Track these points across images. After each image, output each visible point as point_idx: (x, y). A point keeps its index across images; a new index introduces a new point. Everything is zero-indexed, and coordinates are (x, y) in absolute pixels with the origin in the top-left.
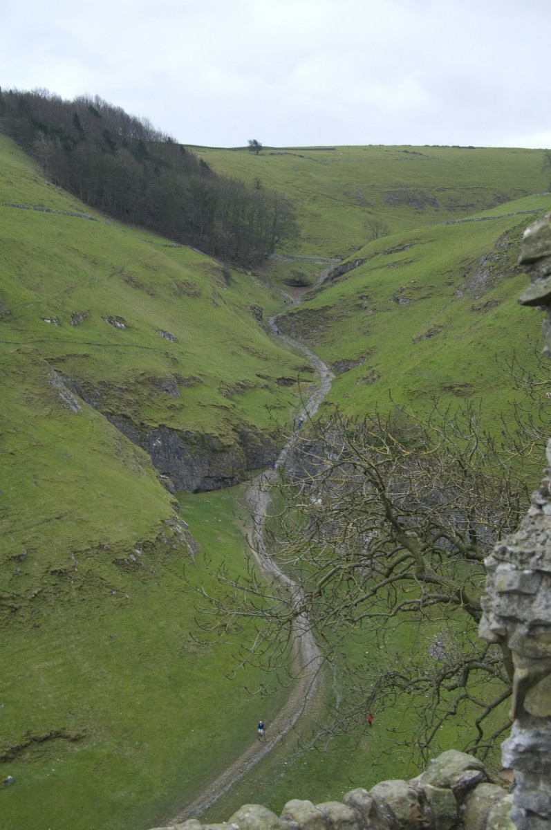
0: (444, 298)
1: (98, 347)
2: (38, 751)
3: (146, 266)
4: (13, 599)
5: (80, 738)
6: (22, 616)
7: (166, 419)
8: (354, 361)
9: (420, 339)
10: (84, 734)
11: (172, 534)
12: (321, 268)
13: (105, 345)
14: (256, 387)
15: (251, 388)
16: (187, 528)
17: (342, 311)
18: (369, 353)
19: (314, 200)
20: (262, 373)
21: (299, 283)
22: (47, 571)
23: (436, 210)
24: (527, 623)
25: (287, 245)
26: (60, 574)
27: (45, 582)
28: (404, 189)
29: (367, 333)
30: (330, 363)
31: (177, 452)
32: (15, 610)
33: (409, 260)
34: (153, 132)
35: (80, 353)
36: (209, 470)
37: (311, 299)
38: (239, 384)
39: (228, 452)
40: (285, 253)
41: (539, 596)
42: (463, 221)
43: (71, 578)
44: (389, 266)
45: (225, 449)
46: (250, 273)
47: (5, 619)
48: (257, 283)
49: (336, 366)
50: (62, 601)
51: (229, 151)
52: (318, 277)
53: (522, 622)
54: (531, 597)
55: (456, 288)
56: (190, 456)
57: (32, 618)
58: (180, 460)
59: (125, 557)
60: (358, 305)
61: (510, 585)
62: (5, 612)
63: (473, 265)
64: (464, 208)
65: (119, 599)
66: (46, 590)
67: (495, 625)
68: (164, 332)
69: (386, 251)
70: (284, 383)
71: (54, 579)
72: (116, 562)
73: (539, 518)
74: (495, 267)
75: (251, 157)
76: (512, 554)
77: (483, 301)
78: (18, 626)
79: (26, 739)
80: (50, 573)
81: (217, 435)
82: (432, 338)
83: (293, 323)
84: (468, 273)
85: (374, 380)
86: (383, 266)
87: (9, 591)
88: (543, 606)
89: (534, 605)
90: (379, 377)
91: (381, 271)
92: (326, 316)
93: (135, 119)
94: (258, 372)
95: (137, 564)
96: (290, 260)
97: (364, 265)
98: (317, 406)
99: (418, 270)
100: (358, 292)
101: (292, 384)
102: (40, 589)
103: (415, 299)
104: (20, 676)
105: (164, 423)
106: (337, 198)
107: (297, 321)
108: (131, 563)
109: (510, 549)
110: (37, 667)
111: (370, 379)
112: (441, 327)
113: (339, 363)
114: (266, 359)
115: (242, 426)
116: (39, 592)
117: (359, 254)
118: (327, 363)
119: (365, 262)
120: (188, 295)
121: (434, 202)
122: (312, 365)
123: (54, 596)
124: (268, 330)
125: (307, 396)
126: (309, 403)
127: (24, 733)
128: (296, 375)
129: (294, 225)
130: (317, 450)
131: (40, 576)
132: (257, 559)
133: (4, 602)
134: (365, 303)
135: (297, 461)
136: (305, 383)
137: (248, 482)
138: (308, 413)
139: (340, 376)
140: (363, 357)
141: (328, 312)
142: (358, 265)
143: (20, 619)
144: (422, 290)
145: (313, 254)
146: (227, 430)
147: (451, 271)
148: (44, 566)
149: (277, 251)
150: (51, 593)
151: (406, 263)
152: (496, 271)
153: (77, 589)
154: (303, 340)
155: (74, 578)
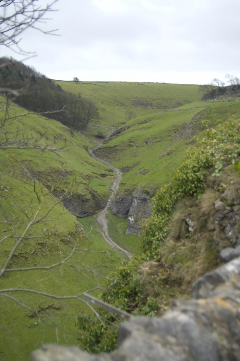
0: (167, 142)
1: (34, 157)
2: (44, 313)
3: (43, 127)
4: (25, 254)
5: (60, 308)
6: (29, 261)
7: (64, 187)
8: (131, 167)
9: (164, 156)
10: (61, 307)
11: (80, 230)
12: (108, 131)
13: (37, 157)
15: (91, 177)
16: (84, 228)
17: (123, 147)
18: (137, 164)
19: (103, 103)
20: (94, 172)
21: (100, 137)
22: (37, 243)
23: (152, 108)
25: (94, 121)
26: (42, 244)
27: (36, 247)
28: (139, 99)
29: (135, 156)
30: (120, 168)
31: (69, 201)
32: (26, 258)
33: (150, 127)
34: (36, 72)
35: (28, 159)
36: (81, 209)
37: (106, 143)
38: (87, 175)
39: (88, 202)
40: (93, 124)
42: (171, 111)
43: (46, 246)
44: (141, 129)
45: (87, 200)
46: (80, 132)
47: (23, 262)
48: (83, 137)
49: (123, 170)
50: (43, 255)
52: (107, 135)
55: (172, 137)
56: (74, 203)
57: (33, 262)
58: (70, 204)
59: (65, 238)
60: (129, 145)
62: (23, 259)
63: (179, 128)
64: (164, 108)
65: (65, 255)
66: (37, 251)
68: (56, 153)
69: (139, 123)
70: (102, 176)
71: (40, 247)
72: (62, 241)
74: (194, 127)
75: (75, 84)
77: (191, 140)
78: (28, 265)
79: (39, 309)
80: (38, 244)
81: (84, 194)
82: (170, 156)
83: (101, 152)
84: (177, 131)
85: (146, 173)
86: (139, 129)
87: (23, 250)
90: (148, 171)
91: (138, 131)
93: (29, 67)
94: (92, 171)
95: (70, 242)
96: (95, 127)
97: (130, 129)
98: (118, 185)
99: (154, 131)
100: (129, 140)
101: (105, 177)
102: (35, 250)
103: (155, 142)
104: (32, 284)
105: (63, 189)
106: (112, 102)
107: (103, 152)
108: (67, 241)
110: (38, 281)
111: (144, 172)
112: (173, 151)
113: (124, 168)
114: (94, 166)
115: (92, 191)
116: (35, 251)
117: (127, 125)
118: (118, 168)
119: (130, 128)
120: (61, 139)
121: (151, 105)
122: (112, 169)
123: (40, 253)
124: (91, 155)
125: (113, 181)
126: (114, 184)
127: (38, 306)
128: (107, 173)
129: (97, 113)
130: (127, 200)
131: (34, 245)
132: (109, 243)
133: (22, 255)
134: (133, 144)
135: (118, 205)
136: (111, 176)
137: (97, 214)
138: (115, 188)
139: (125, 173)
140: (135, 165)
141: (116, 148)
142: (127, 129)
143: (29, 262)
144: (157, 138)
145: (104, 125)
146: (87, 193)
147: (169, 131)
148: (35, 241)
149: (90, 123)
150: (39, 252)
151: (148, 128)
152: (195, 129)
153: (49, 251)
154: (106, 160)
155: (47, 246)
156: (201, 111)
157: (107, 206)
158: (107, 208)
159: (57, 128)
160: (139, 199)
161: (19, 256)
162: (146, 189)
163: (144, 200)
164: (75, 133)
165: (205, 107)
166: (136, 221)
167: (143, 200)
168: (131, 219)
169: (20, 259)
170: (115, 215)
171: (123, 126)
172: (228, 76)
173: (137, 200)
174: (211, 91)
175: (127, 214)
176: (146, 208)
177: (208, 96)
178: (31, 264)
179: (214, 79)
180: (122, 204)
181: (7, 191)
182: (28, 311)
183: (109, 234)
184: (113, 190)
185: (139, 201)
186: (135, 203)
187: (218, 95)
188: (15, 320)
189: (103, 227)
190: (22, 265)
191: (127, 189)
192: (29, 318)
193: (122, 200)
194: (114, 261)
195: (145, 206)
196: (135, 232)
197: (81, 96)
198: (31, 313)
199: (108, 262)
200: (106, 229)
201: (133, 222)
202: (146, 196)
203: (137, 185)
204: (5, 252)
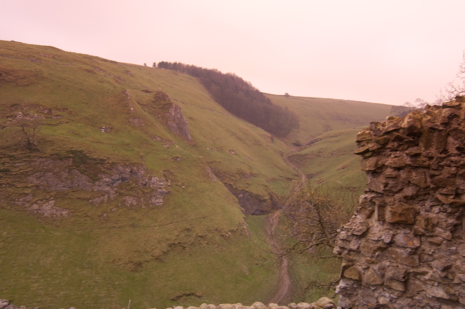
1: (224, 159)
3: (244, 133)
4: (184, 243)
5: (201, 297)
7: (245, 188)
8: (314, 175)
9: (339, 169)
10: (202, 295)
11: (242, 228)
13: (227, 159)
14: (278, 180)
15: (276, 180)
16: (248, 227)
17: (312, 156)
18: (320, 172)
19: (306, 116)
22: (197, 236)
23: (350, 124)
24: (348, 250)
25: (295, 131)
26: (201, 237)
27: (196, 239)
28: (339, 115)
29: (320, 165)
30: (306, 174)
31: (247, 200)
32: (184, 248)
35: (218, 161)
36: (258, 207)
37: (301, 151)
38: (272, 178)
40: (294, 133)
41: (352, 242)
43: (205, 239)
44: (330, 142)
45: (265, 201)
46: (280, 139)
47: (180, 250)
48: (282, 143)
52: (305, 143)
53: (346, 249)
54: (350, 242)
56: (252, 201)
57: (190, 251)
58: (248, 202)
59: (225, 234)
60: (318, 155)
61: (344, 237)
62: (181, 248)
67: (338, 249)
68: (248, 157)
69: (330, 137)
70: (288, 179)
71: (199, 239)
72: (221, 236)
73: (355, 219)
75: (285, 99)
76: (345, 228)
78: (184, 253)
79: (182, 294)
81: (262, 195)
82: (344, 169)
83: (294, 158)
87: (183, 240)
88: (353, 245)
89: (351, 244)
91: (328, 143)
92: (306, 157)
93: (246, 82)
94: (280, 175)
95: (229, 237)
96: (295, 136)
97: (321, 141)
99: (341, 144)
100: (318, 150)
101: (291, 180)
103: (339, 154)
105: (243, 189)
106: (314, 116)
107: (296, 158)
108: (227, 237)
109: (345, 227)
111: (319, 182)
113: (309, 175)
114: (283, 170)
115: (271, 193)
118: (304, 174)
120: (258, 145)
121: (349, 121)
122: (299, 174)
123: (198, 245)
128: (293, 177)
129: (298, 124)
131: (194, 237)
133: (181, 244)
134: (321, 154)
136: (296, 180)
137: (272, 213)
139: (309, 179)
140: (317, 174)
143: (185, 251)
144: (342, 152)
145: (304, 135)
146: (266, 194)
148: (196, 234)
149: (291, 132)
150: (197, 243)
151: (337, 141)
153: (206, 243)
154: (297, 165)
158: (282, 209)
161: (178, 245)
169: (178, 248)
171: (317, 137)
178: (188, 253)
181: (184, 187)
182: (171, 295)
197: (287, 109)
198: (173, 297)
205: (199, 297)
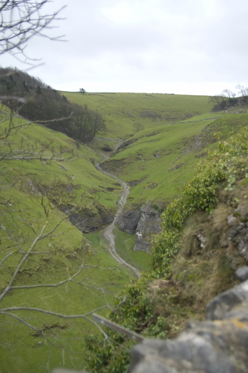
0: (176, 154)
1: (39, 171)
2: (49, 332)
4: (30, 270)
5: (65, 327)
7: (70, 202)
8: (139, 181)
9: (173, 169)
10: (66, 325)
11: (87, 246)
12: (115, 143)
13: (42, 170)
14: (99, 191)
15: (98, 191)
16: (91, 244)
17: (130, 160)
18: (145, 177)
19: (110, 114)
20: (101, 185)
21: (107, 150)
22: (41, 260)
23: (161, 120)
25: (101, 133)
26: (47, 261)
27: (41, 264)
28: (147, 111)
29: (143, 169)
30: (127, 182)
31: (75, 216)
32: (30, 275)
33: (158, 139)
34: (42, 83)
35: (33, 173)
36: (88, 224)
37: (113, 156)
38: (94, 189)
39: (95, 216)
40: (100, 136)
42: (180, 123)
44: (149, 141)
45: (94, 215)
46: (86, 145)
47: (27, 279)
48: (90, 149)
49: (130, 183)
50: (48, 272)
51: (71, 93)
52: (115, 147)
55: (181, 150)
56: (80, 217)
57: (38, 279)
58: (76, 219)
59: (70, 254)
60: (137, 158)
62: (27, 276)
63: (188, 140)
64: (172, 119)
65: (71, 272)
66: (42, 267)
68: (61, 166)
69: (147, 135)
70: (109, 190)
71: (44, 263)
72: (67, 257)
74: (204, 139)
75: (81, 96)
77: (201, 153)
78: (33, 282)
79: (44, 327)
80: (42, 260)
81: (90, 209)
82: (179, 169)
83: (108, 165)
84: (186, 144)
85: (154, 186)
86: (146, 142)
87: (28, 267)
90: (157, 185)
91: (146, 143)
92: (123, 163)
93: (33, 78)
94: (99, 185)
95: (76, 258)
96: (102, 140)
97: (138, 141)
98: (125, 199)
99: (163, 143)
100: (137, 153)
101: (112, 191)
102: (39, 267)
103: (163, 155)
104: (36, 302)
106: (119, 114)
107: (110, 165)
108: (73, 257)
110: (43, 298)
111: (152, 186)
112: (182, 164)
113: (131, 182)
114: (101, 180)
115: (99, 206)
116: (39, 268)
117: (135, 137)
118: (126, 182)
119: (138, 140)
120: (67, 152)
121: (160, 117)
122: (120, 183)
123: (45, 270)
124: (97, 169)
125: (120, 195)
126: (121, 198)
127: (43, 325)
128: (114, 187)
129: (104, 125)
130: (135, 215)
131: (39, 261)
132: (116, 259)
133: (26, 272)
134: (141, 157)
135: (125, 220)
136: (118, 190)
137: (103, 229)
138: (122, 202)
139: (133, 187)
140: (142, 179)
141: (124, 161)
142: (135, 141)
143: (33, 279)
144: (166, 151)
145: (111, 137)
146: (94, 207)
147: (179, 143)
148: (40, 257)
149: (96, 135)
150: (44, 268)
151: (157, 140)
152: (205, 141)
153: (53, 267)
154: (113, 173)
155: (52, 262)
156: (211, 123)
157: (114, 221)
158: (114, 223)
159: (63, 140)
160: (147, 214)
161: (23, 273)
162: (155, 203)
163: (153, 215)
164: (81, 146)
165: (216, 119)
166: (144, 236)
167: (151, 215)
168: (139, 235)
169: (24, 276)
170: (123, 230)
171: (131, 138)
172: (239, 87)
173: (145, 214)
174: (222, 102)
175: (134, 229)
176: (154, 223)
177: (218, 108)
178: (36, 281)
179: (224, 89)
180: (130, 219)
181: (10, 205)
182: (32, 330)
183: (116, 250)
184: (121, 204)
185: (147, 216)
186: (143, 218)
187: (229, 107)
188: (18, 339)
189: (110, 242)
190: (26, 282)
191: (135, 204)
192: (33, 337)
193: (130, 215)
194: (121, 278)
195: (154, 221)
196: (143, 248)
197: (87, 107)
198: (35, 332)
199: (115, 279)
200: (113, 245)
201: (141, 237)
202: (154, 210)
203: (145, 199)
204: (8, 269)
205: (63, 328)
